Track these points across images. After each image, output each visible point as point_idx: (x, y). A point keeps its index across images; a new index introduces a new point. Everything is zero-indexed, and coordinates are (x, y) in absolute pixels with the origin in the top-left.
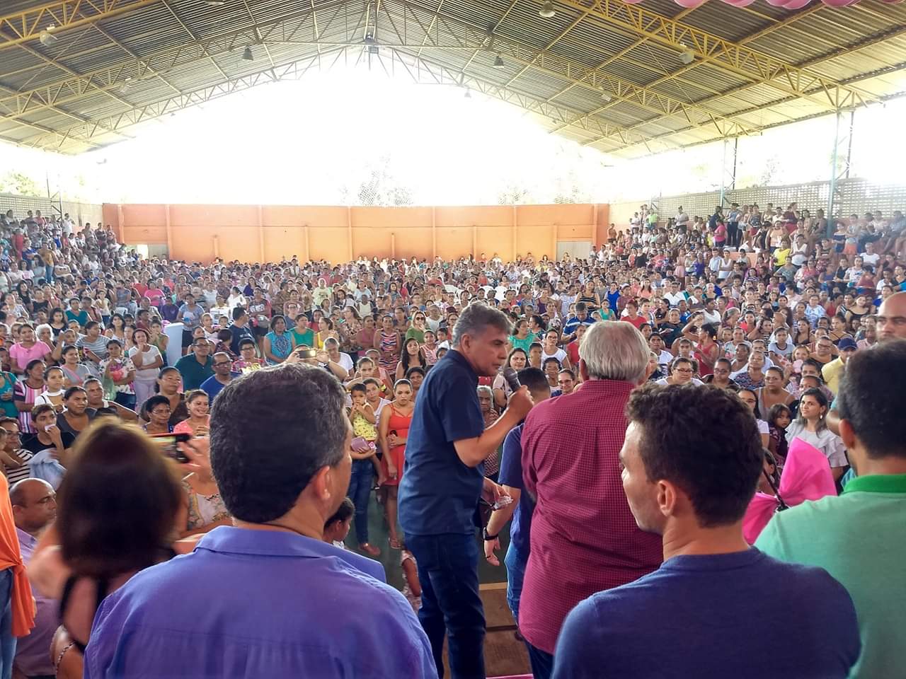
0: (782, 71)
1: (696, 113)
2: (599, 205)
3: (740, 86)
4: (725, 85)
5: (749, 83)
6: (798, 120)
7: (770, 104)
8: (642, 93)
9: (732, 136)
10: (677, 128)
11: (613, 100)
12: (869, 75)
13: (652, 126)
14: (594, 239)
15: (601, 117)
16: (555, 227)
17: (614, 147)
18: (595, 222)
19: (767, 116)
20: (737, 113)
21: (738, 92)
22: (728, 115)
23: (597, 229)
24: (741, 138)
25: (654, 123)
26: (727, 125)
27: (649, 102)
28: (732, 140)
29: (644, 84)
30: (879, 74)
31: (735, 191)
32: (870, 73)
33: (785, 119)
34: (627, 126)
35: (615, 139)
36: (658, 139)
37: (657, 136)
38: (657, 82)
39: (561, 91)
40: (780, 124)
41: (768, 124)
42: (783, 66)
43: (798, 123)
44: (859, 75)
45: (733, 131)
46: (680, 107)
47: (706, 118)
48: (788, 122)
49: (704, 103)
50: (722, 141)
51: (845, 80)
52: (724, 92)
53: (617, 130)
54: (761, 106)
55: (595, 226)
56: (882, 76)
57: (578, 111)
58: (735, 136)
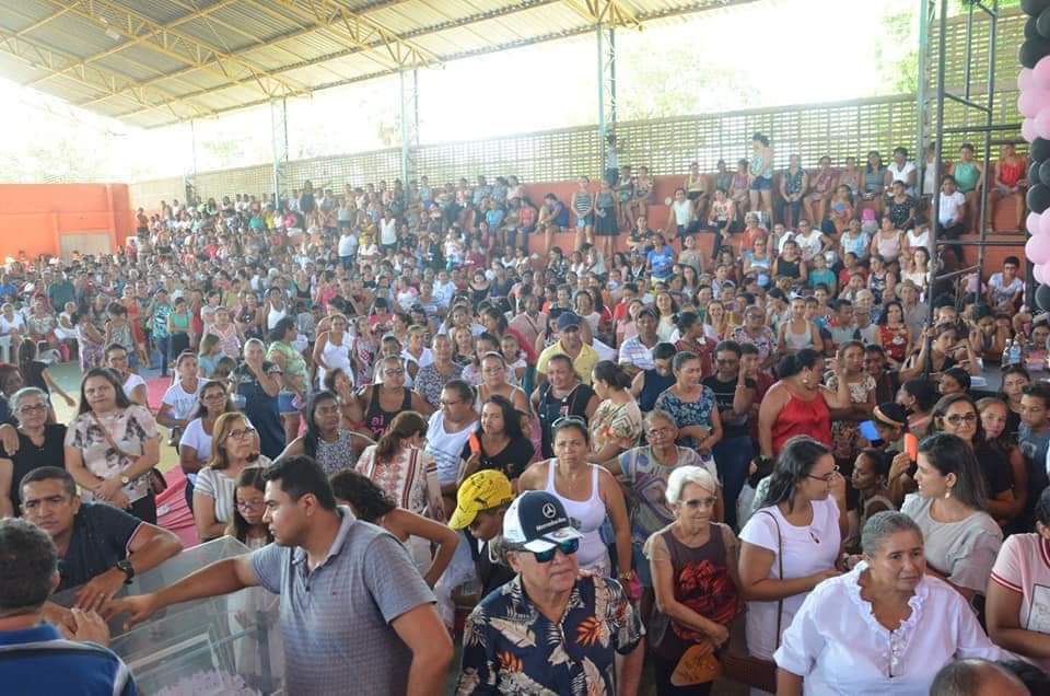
0: (339, 16)
1: (234, 66)
2: (113, 185)
3: (287, 34)
4: (270, 31)
5: (298, 30)
6: (352, 80)
7: (321, 59)
8: (161, 35)
9: (280, 97)
10: (208, 87)
11: (124, 40)
12: (430, 29)
13: (175, 83)
14: (113, 230)
15: (104, 65)
16: (54, 215)
17: (124, 110)
18: (111, 208)
19: (318, 74)
20: (281, 69)
21: (283, 42)
22: (272, 71)
23: (115, 217)
24: (289, 99)
25: (178, 78)
26: (272, 84)
27: (172, 47)
28: (280, 102)
29: (163, 22)
30: (440, 30)
31: (291, 163)
32: (431, 28)
33: (337, 79)
34: (141, 81)
35: (127, 99)
36: (184, 100)
37: (181, 97)
38: (182, 21)
39: (39, 21)
40: (332, 85)
41: (319, 84)
42: (340, 10)
43: (351, 84)
44: (420, 30)
45: (279, 92)
46: (212, 58)
47: (247, 73)
48: (341, 83)
49: (242, 53)
50: (268, 104)
51: (404, 34)
52: (267, 40)
53: (127, 86)
54: (311, 62)
55: (111, 214)
56: (442, 31)
57: (70, 56)
58: (284, 97)
